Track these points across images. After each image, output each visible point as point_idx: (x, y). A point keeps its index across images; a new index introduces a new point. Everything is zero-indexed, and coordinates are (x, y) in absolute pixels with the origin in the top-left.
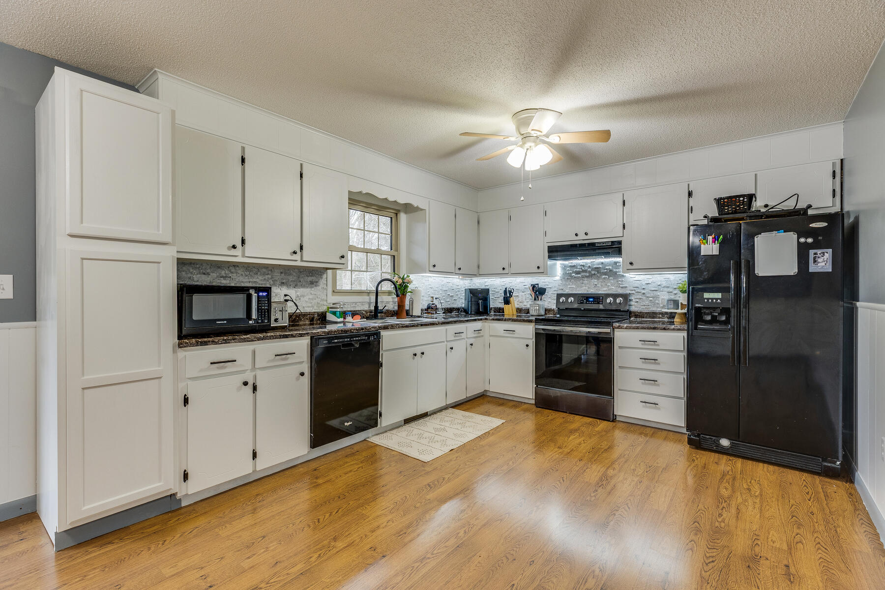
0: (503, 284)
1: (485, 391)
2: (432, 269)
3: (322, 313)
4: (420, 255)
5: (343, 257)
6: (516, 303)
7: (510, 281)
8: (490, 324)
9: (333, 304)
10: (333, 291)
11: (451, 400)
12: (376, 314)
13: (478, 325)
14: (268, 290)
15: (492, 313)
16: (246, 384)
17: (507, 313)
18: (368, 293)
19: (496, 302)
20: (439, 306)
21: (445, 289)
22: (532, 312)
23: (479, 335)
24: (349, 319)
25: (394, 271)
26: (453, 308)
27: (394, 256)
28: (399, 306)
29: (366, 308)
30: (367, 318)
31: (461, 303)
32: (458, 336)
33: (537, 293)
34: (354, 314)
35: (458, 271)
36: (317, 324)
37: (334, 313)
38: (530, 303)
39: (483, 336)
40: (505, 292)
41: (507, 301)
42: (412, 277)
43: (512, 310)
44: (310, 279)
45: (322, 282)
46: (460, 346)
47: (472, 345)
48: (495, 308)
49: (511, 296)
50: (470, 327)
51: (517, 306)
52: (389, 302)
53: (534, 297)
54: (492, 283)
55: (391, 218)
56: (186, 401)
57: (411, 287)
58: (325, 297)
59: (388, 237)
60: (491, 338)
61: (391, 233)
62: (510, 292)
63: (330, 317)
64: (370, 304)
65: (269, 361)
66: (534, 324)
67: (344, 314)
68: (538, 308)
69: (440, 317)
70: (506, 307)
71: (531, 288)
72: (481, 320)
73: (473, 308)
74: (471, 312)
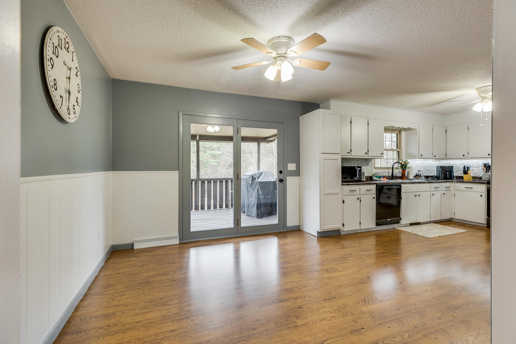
0: (462, 163)
1: (452, 218)
2: (420, 157)
3: (371, 176)
4: (414, 150)
5: (382, 154)
6: (471, 173)
7: (468, 162)
8: (455, 184)
9: (375, 173)
10: (374, 168)
11: (433, 219)
12: (393, 177)
13: (448, 184)
14: (360, 167)
15: (455, 179)
16: (358, 199)
17: (466, 179)
18: (388, 168)
19: (457, 173)
20: (422, 175)
21: (424, 166)
22: (483, 179)
23: (448, 189)
24: (382, 179)
25: (399, 158)
26: (429, 176)
27: (399, 152)
28: (402, 174)
29: (387, 175)
30: (390, 179)
31: (434, 173)
32: (436, 189)
33: (488, 168)
34: (384, 177)
35: (434, 157)
36: (369, 181)
37: (376, 177)
38: (482, 174)
39: (450, 190)
40: (464, 168)
41: (465, 172)
42: (409, 161)
43: (469, 177)
44: (366, 163)
45: (370, 164)
46: (438, 194)
47: (444, 194)
48: (456, 176)
49: (468, 170)
50: (443, 185)
51: (472, 175)
52: (398, 172)
53: (485, 170)
54: (454, 163)
55: (397, 134)
56: (344, 202)
57: (408, 165)
58: (371, 170)
59: (396, 143)
60: (456, 191)
61: (397, 141)
62: (468, 168)
63: (374, 178)
64: (389, 173)
65: (365, 192)
66: (486, 185)
67: (380, 177)
68: (488, 176)
69: (423, 180)
70: (465, 176)
71: (483, 166)
72: (450, 182)
73: (442, 176)
74: (441, 178)
